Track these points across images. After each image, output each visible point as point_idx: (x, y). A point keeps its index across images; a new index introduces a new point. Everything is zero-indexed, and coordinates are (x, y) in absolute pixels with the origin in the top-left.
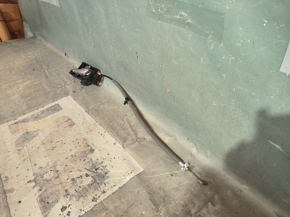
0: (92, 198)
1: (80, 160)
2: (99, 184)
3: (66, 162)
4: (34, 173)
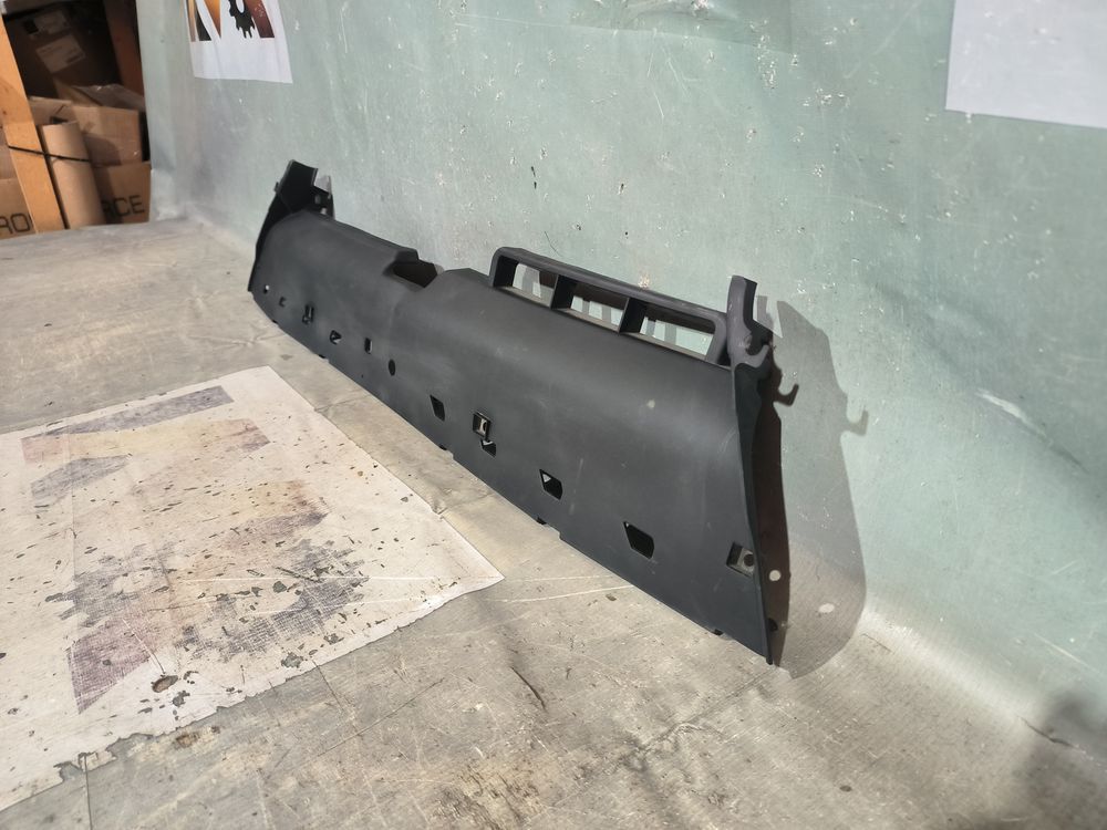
0: (285, 657)
1: (264, 542)
2: (319, 613)
3: (209, 547)
4: (80, 573)
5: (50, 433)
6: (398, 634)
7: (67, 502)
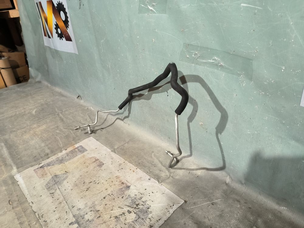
1: (118, 198)
2: (143, 219)
3: (105, 202)
4: (74, 215)
5: (41, 167)
6: (166, 223)
7: (58, 191)
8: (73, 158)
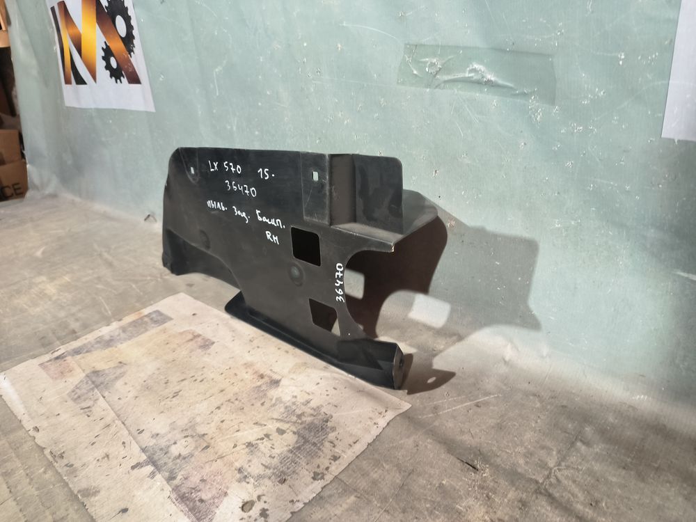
0: (312, 475)
1: (253, 405)
3: (219, 415)
4: (144, 446)
5: (57, 358)
6: (371, 448)
7: (101, 401)
8: (138, 335)
